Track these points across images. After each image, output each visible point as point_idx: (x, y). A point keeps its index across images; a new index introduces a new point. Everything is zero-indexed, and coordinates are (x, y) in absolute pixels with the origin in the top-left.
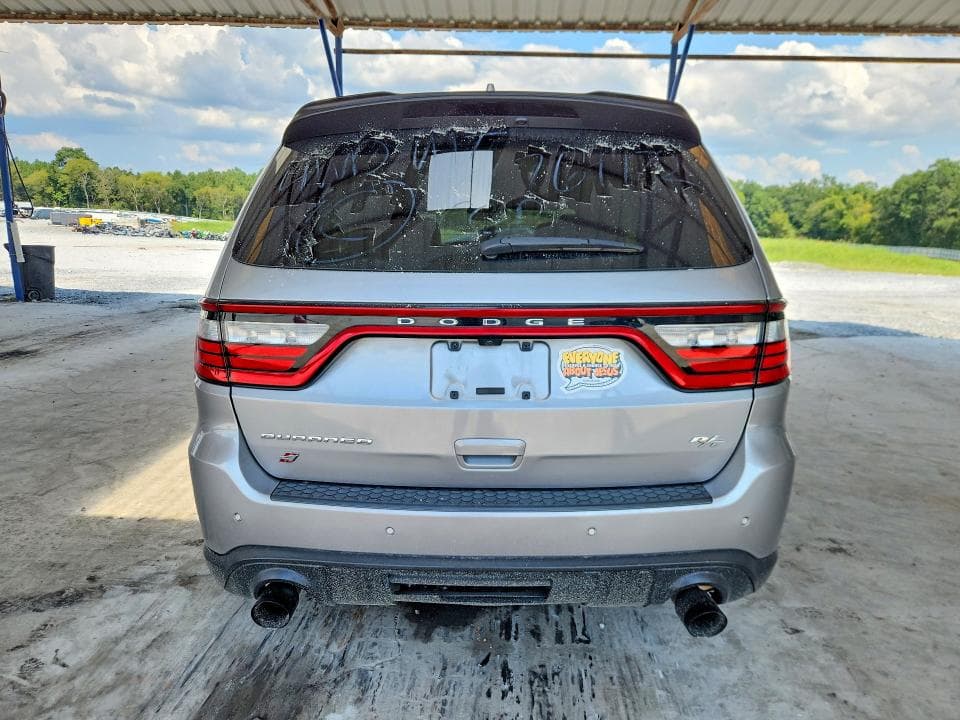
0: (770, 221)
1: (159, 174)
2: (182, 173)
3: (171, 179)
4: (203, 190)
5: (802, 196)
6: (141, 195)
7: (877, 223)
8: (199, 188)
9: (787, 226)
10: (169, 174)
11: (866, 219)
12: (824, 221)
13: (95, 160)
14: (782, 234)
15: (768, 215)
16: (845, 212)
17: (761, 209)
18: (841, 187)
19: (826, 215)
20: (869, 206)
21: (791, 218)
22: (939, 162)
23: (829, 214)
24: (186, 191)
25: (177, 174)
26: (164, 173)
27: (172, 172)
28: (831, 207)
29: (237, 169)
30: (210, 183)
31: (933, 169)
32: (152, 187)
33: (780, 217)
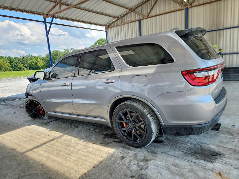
0: (18, 66)
5: (25, 59)
7: (45, 65)
9: (23, 67)
11: (42, 64)
12: (33, 65)
14: (23, 70)
15: (17, 65)
16: (37, 63)
17: (15, 64)
18: (34, 57)
19: (32, 64)
20: (42, 61)
21: (24, 65)
22: (54, 51)
23: (33, 63)
28: (33, 62)
31: (54, 52)
33: (20, 65)
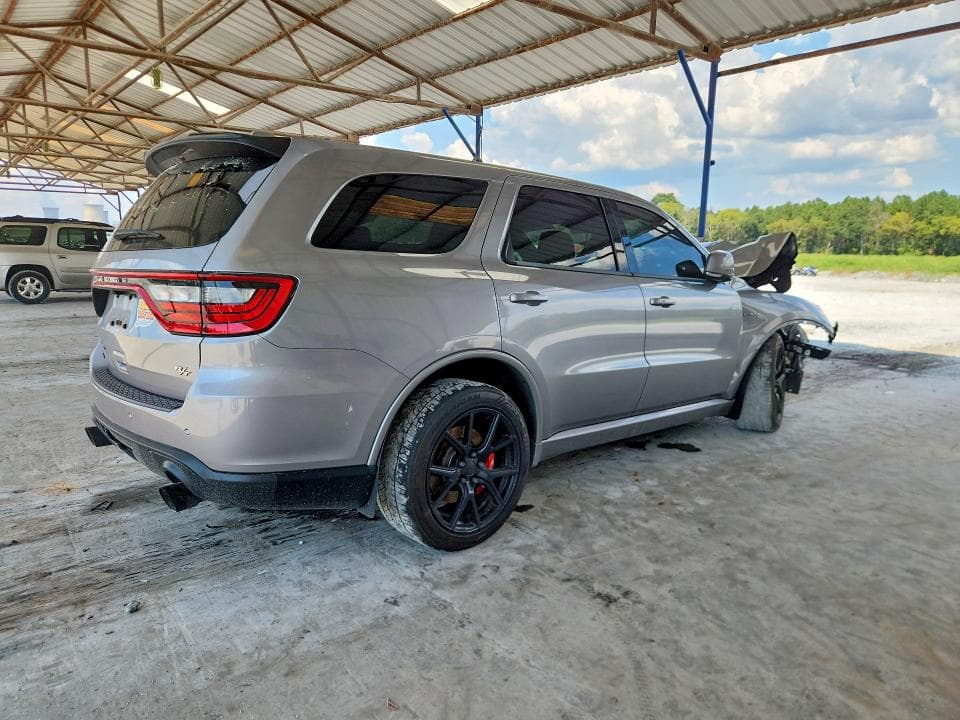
1: (737, 211)
2: (761, 208)
3: (746, 214)
4: (777, 224)
6: (716, 231)
8: (772, 221)
10: (747, 209)
13: (682, 203)
24: (759, 225)
25: (755, 209)
26: (743, 209)
27: (751, 208)
29: (818, 200)
30: (786, 216)
32: (728, 223)
